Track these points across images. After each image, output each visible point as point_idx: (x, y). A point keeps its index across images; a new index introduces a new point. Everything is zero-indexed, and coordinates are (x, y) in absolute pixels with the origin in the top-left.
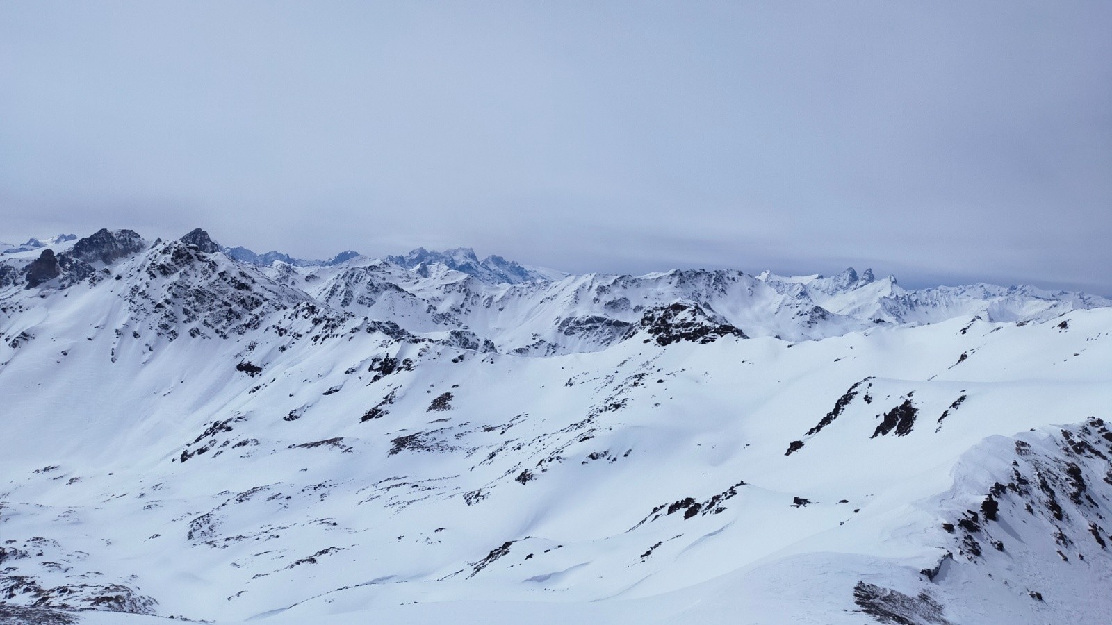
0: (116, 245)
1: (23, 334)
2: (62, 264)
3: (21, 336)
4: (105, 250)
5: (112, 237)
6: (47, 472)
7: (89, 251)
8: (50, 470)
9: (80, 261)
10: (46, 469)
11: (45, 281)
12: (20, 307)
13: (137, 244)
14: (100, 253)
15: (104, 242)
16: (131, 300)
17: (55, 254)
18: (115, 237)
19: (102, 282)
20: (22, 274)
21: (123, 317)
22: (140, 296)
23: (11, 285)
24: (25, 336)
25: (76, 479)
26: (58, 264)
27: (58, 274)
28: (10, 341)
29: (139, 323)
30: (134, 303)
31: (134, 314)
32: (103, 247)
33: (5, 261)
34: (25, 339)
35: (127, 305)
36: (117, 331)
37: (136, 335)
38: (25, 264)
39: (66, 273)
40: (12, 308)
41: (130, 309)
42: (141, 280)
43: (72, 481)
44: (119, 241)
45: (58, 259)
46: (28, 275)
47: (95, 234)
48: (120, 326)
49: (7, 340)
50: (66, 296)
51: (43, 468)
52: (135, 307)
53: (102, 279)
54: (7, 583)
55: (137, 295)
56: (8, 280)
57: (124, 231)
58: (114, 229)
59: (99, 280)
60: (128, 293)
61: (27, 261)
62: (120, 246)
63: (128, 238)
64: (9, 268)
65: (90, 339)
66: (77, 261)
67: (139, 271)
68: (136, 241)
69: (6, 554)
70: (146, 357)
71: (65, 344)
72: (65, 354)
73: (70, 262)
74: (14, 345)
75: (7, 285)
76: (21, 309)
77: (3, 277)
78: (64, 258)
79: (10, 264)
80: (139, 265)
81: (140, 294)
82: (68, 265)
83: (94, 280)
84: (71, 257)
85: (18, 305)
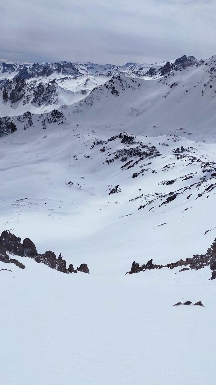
0: (187, 62)
1: (174, 83)
2: (172, 67)
3: (174, 84)
4: (184, 63)
5: (186, 59)
6: (181, 130)
7: (179, 63)
8: (182, 130)
9: (178, 66)
10: (181, 129)
11: (166, 73)
12: (174, 74)
13: (194, 62)
14: (182, 64)
15: (184, 60)
16: (210, 73)
17: (170, 63)
18: (187, 59)
19: (201, 66)
20: (158, 71)
21: (207, 79)
22: (214, 71)
23: (155, 75)
24: (175, 84)
25: (190, 134)
26: (171, 67)
27: (170, 71)
28: (170, 86)
29: (213, 82)
30: (212, 74)
31: (211, 78)
32: (183, 62)
33: (154, 67)
34: (175, 85)
35: (209, 75)
36: (204, 84)
37: (211, 86)
38: (159, 68)
39: (173, 70)
40: (171, 74)
41: (210, 76)
42: (215, 65)
43: (189, 134)
44: (188, 60)
45: (171, 65)
46: (161, 71)
47: (182, 57)
48: (206, 83)
49: (169, 85)
50: (188, 71)
51: (180, 129)
52: (212, 75)
53: (201, 65)
54: (190, 158)
55: (213, 71)
56: (154, 73)
57: (190, 56)
58: (187, 56)
59: (200, 65)
60: (210, 70)
61: (160, 67)
62: (189, 62)
63: (191, 59)
64: (155, 69)
65: (195, 87)
66: (177, 66)
67: (214, 62)
68: (194, 60)
69: (184, 150)
70: (214, 95)
71: (187, 88)
72: (187, 91)
73: (174, 66)
74: (171, 87)
75: (154, 75)
76: (174, 75)
77: (153, 72)
78: (173, 65)
79: (155, 67)
80: (215, 59)
81: (214, 70)
82: (174, 68)
83: (198, 65)
84: (175, 65)
85: (173, 73)
